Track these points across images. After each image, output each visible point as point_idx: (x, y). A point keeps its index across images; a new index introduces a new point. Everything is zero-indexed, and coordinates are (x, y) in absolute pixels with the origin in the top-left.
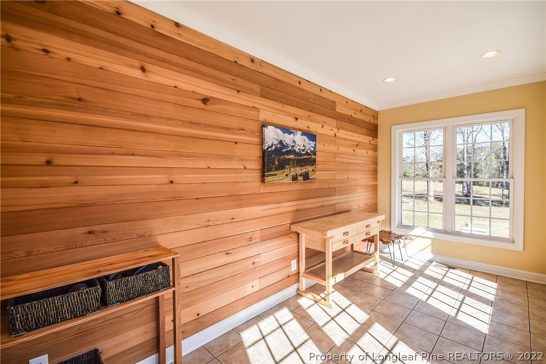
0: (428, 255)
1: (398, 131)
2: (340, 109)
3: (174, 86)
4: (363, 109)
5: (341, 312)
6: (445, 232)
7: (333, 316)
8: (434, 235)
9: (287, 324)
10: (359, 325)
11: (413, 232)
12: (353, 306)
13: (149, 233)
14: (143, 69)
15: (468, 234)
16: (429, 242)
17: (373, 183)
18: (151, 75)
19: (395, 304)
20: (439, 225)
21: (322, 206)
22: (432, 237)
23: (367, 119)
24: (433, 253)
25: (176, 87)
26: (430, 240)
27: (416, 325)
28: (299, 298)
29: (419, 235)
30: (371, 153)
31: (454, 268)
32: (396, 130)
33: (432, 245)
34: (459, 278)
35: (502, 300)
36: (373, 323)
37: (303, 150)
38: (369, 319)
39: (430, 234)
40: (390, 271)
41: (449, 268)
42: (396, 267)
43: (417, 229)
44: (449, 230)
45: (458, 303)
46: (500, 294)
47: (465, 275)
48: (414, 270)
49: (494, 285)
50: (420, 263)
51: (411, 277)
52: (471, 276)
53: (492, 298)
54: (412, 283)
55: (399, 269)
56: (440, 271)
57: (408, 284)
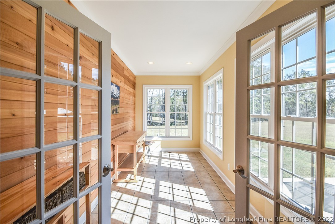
0: (160, 149)
1: (146, 88)
2: (126, 73)
3: (67, 44)
4: (131, 74)
5: (143, 183)
6: (166, 137)
7: (141, 185)
8: (162, 139)
9: (122, 197)
10: (154, 184)
11: (153, 139)
12: (145, 178)
13: (54, 154)
14: (53, 28)
15: (174, 136)
17: (134, 115)
18: (56, 33)
19: (161, 172)
20: (164, 135)
21: (120, 128)
22: (161, 140)
23: (133, 79)
24: (161, 148)
25: (68, 45)
26: (160, 142)
27: (173, 176)
28: (116, 184)
29: (156, 140)
30: (134, 98)
31: (171, 153)
32: (145, 87)
33: (161, 144)
34: (174, 155)
35: (191, 159)
36: (159, 181)
37: (116, 95)
38: (156, 181)
39: (160, 139)
40: (149, 160)
41: (169, 153)
42: (150, 157)
43: (154, 137)
44: (168, 136)
45: (181, 164)
46: (189, 158)
47: (176, 154)
48: (158, 157)
49: (186, 155)
50: (158, 153)
51: (159, 160)
52: (178, 154)
53: (188, 160)
54: (161, 162)
55: (152, 158)
56: (167, 155)
57: (160, 163)
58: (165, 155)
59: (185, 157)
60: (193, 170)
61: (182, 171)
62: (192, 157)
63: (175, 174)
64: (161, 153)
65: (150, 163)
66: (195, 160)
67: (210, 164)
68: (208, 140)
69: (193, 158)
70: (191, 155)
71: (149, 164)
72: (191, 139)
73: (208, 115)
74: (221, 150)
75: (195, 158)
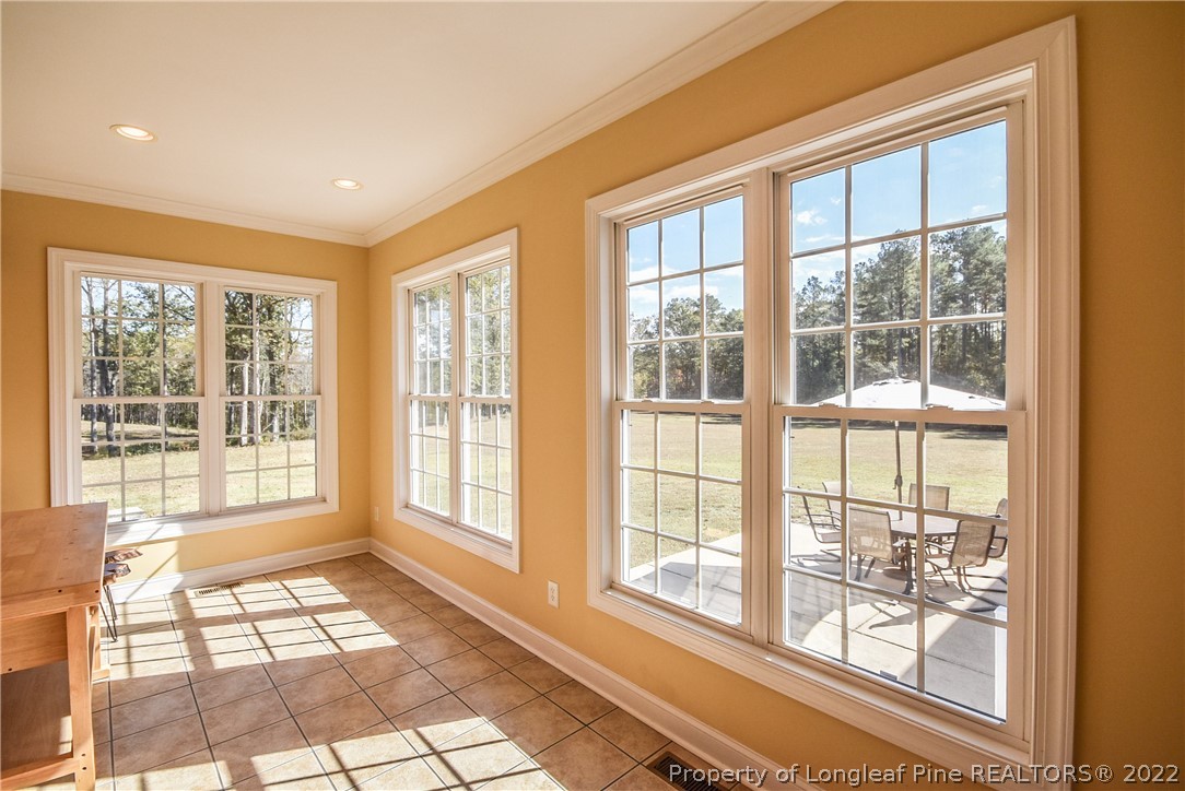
6: (207, 515)
8: (183, 529)
11: (126, 538)
15: (251, 507)
16: (171, 547)
19: (235, 702)
20: (190, 501)
22: (180, 534)
24: (181, 571)
26: (173, 544)
27: (316, 704)
29: (144, 539)
31: (238, 584)
33: (180, 552)
35: (355, 593)
36: (249, 764)
38: (230, 767)
39: (175, 530)
40: (120, 656)
41: (230, 586)
42: (121, 640)
43: (134, 528)
44: (214, 507)
45: (318, 630)
46: (343, 588)
47: (267, 585)
48: (172, 625)
49: (322, 580)
50: (163, 606)
51: (186, 639)
52: (277, 584)
53: (342, 599)
54: (205, 647)
55: (136, 639)
56: (221, 601)
57: (199, 652)
58: (207, 605)
59: (317, 590)
60: (387, 641)
61: (342, 663)
62: (351, 580)
63: (318, 693)
64: (179, 600)
65: (140, 671)
66: (371, 592)
67: (440, 594)
68: (415, 501)
69: (357, 586)
70: (344, 575)
71: (131, 681)
72: (333, 505)
73: (416, 404)
74: (510, 539)
75: (368, 585)
